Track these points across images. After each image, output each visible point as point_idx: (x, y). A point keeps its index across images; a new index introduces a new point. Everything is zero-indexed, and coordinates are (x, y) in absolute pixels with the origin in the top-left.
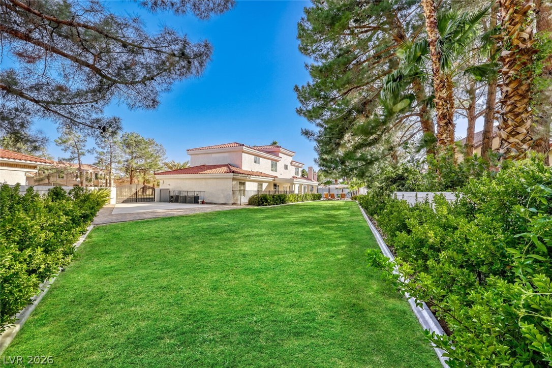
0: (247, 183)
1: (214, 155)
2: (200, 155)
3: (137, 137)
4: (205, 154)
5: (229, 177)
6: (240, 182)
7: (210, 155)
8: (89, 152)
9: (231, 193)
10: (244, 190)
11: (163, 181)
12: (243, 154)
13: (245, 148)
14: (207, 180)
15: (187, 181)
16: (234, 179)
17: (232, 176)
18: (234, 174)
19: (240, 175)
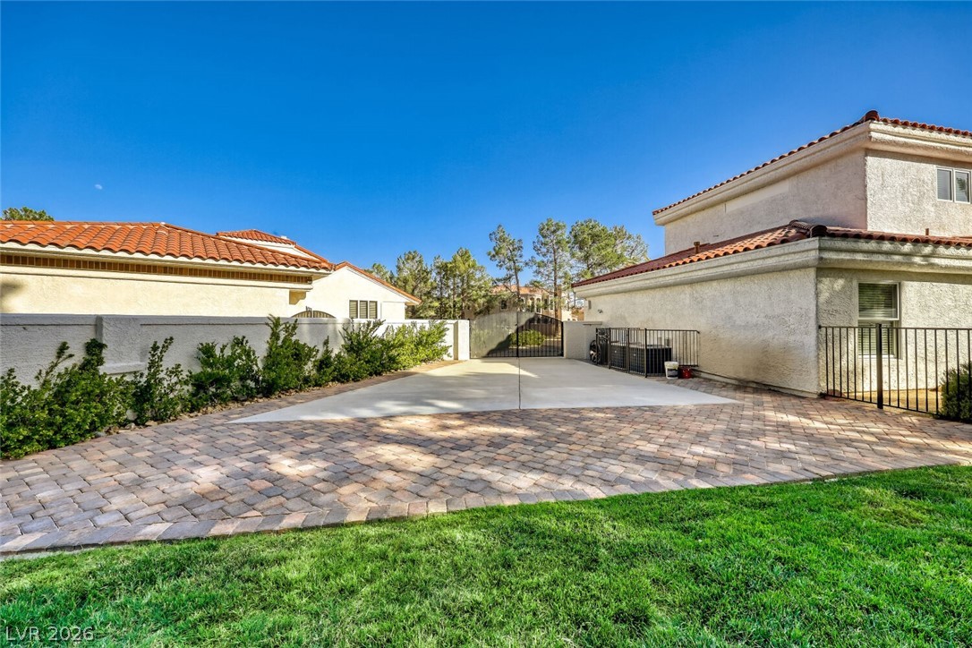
0: (911, 293)
1: (733, 206)
2: (689, 219)
3: (593, 227)
4: (703, 209)
5: (798, 259)
6: (862, 287)
7: (721, 207)
8: (527, 264)
9: (811, 340)
10: (894, 328)
11: (590, 302)
12: (870, 160)
13: (879, 131)
14: (698, 287)
15: (640, 298)
16: (824, 270)
17: (814, 255)
18: (828, 242)
19: (864, 245)
